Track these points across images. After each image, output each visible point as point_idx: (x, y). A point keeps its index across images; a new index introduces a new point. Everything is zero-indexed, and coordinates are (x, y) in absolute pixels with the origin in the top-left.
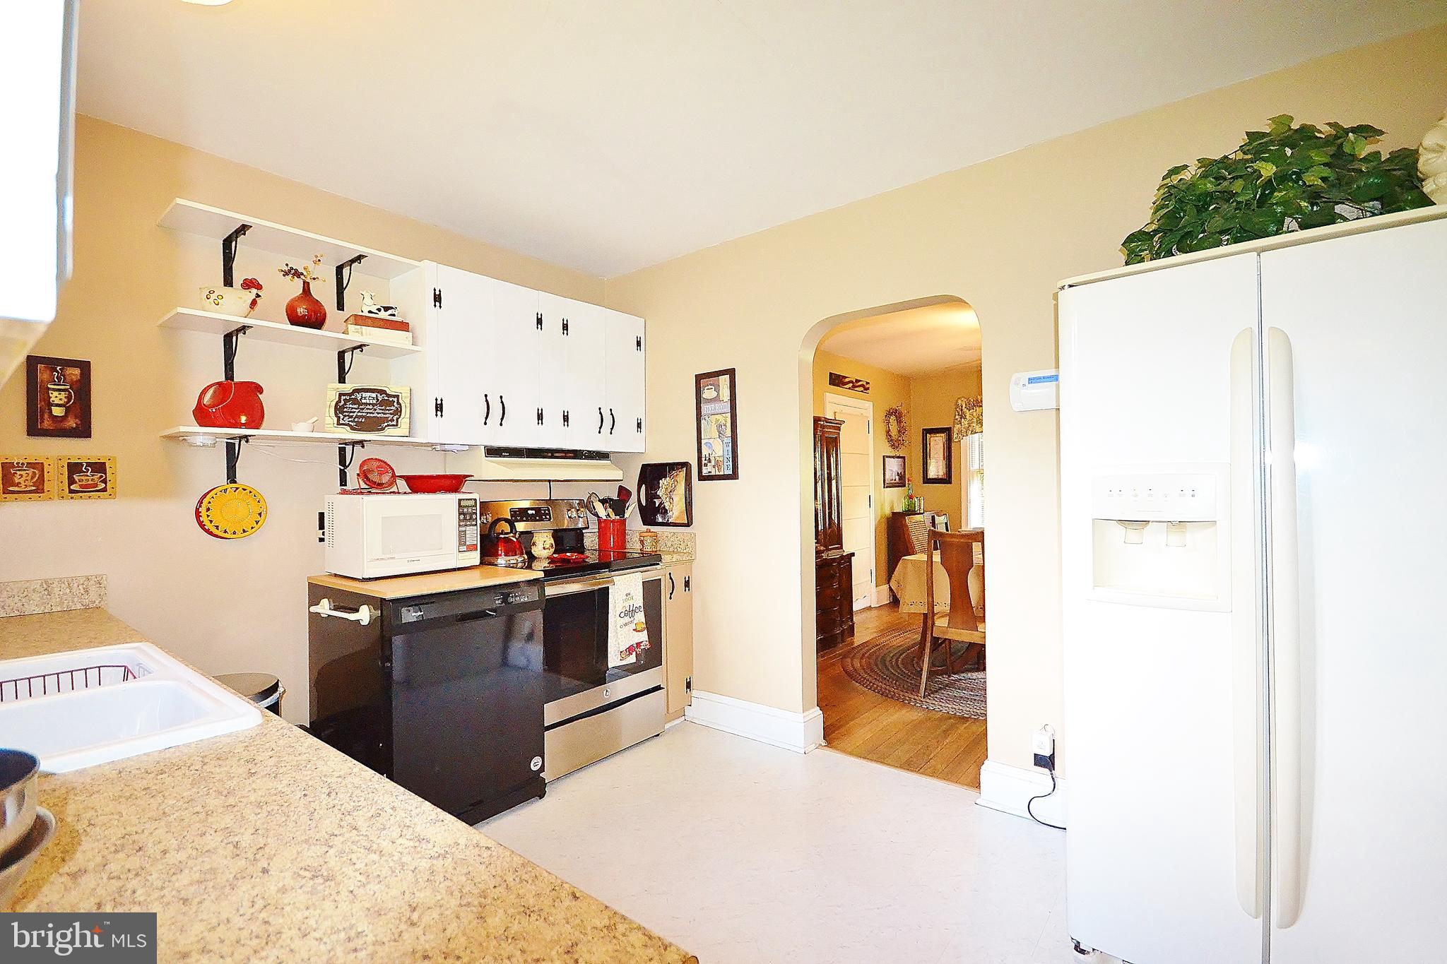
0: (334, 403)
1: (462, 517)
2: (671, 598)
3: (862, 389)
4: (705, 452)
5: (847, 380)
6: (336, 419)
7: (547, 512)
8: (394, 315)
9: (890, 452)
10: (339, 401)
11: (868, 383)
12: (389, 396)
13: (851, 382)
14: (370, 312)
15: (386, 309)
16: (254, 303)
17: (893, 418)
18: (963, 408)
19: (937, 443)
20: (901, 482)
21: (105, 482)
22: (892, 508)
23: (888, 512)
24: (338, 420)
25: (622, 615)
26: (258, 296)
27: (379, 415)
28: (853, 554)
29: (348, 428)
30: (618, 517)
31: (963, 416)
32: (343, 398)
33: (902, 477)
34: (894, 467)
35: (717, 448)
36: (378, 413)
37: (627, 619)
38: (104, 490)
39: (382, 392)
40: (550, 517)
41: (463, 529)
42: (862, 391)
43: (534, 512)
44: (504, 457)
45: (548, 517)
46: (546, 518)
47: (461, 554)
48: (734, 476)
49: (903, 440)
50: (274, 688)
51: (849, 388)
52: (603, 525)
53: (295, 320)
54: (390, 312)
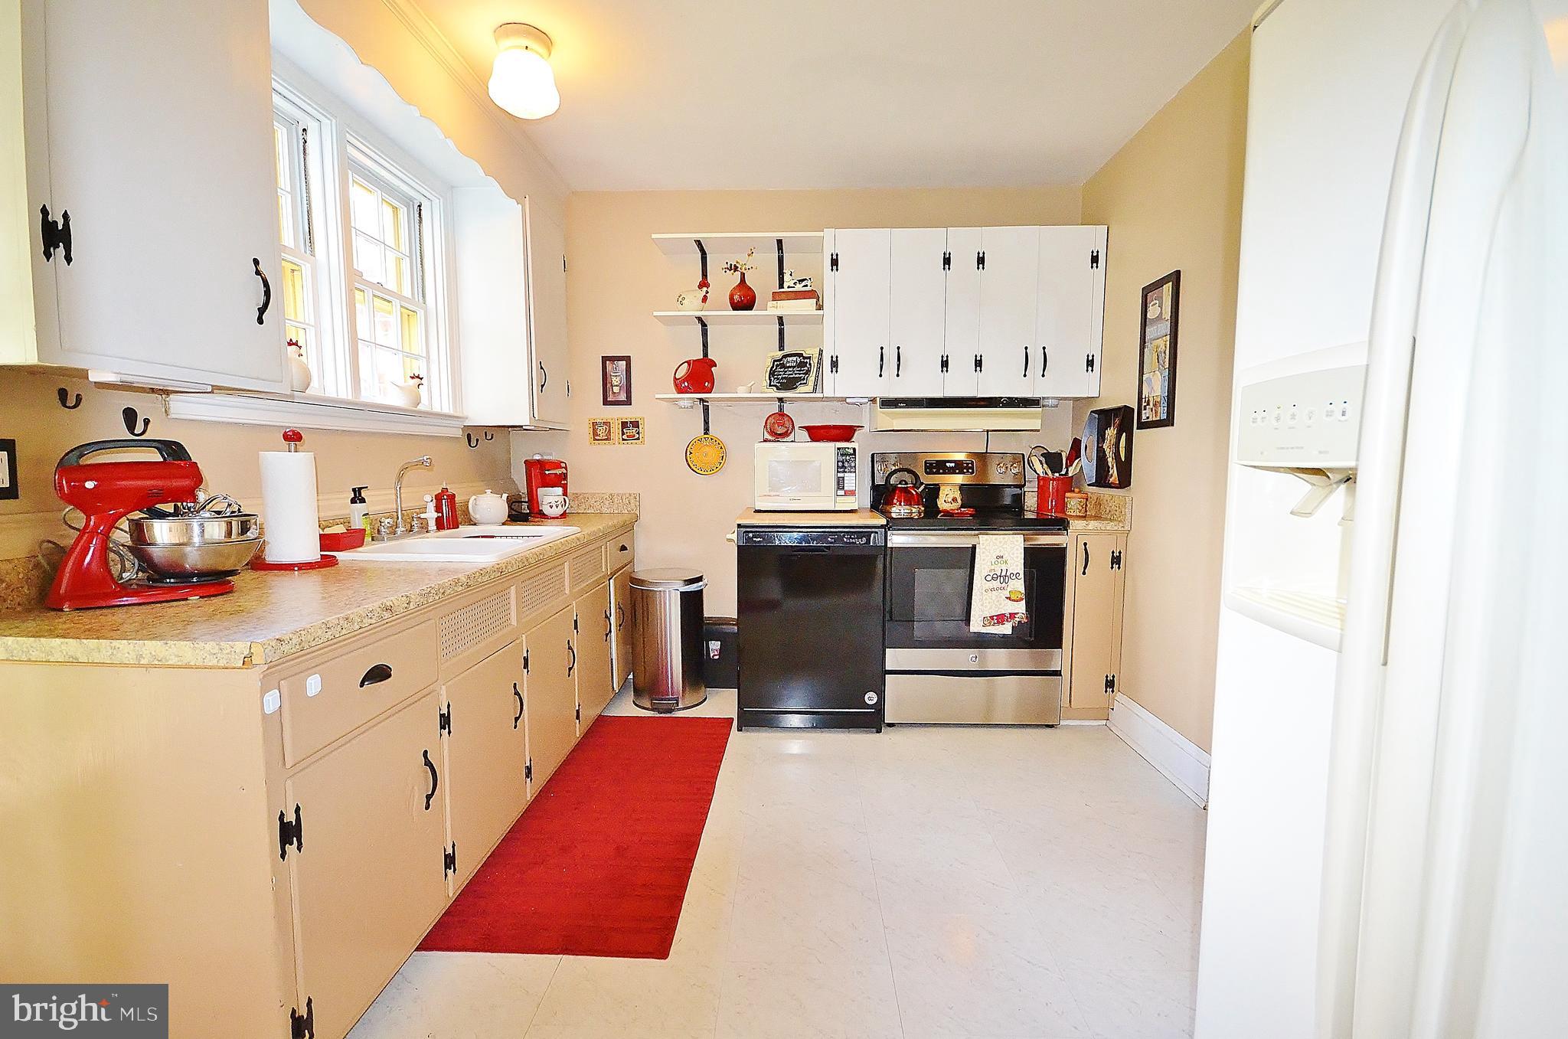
0: (769, 369)
1: (840, 464)
2: (1084, 573)
4: (1145, 393)
6: (768, 381)
7: (970, 465)
8: (806, 286)
10: (773, 367)
12: (805, 358)
14: (789, 287)
15: (801, 281)
16: (705, 299)
21: (638, 433)
24: (770, 383)
25: (989, 578)
26: (707, 293)
27: (797, 376)
29: (775, 388)
30: (1057, 475)
32: (776, 363)
35: (1156, 388)
36: (796, 374)
37: (996, 584)
38: (638, 439)
39: (800, 355)
40: (973, 469)
41: (840, 475)
43: (953, 465)
44: (901, 407)
45: (970, 471)
46: (968, 472)
47: (838, 498)
48: (1169, 421)
50: (699, 579)
52: (1042, 483)
53: (736, 306)
54: (804, 283)
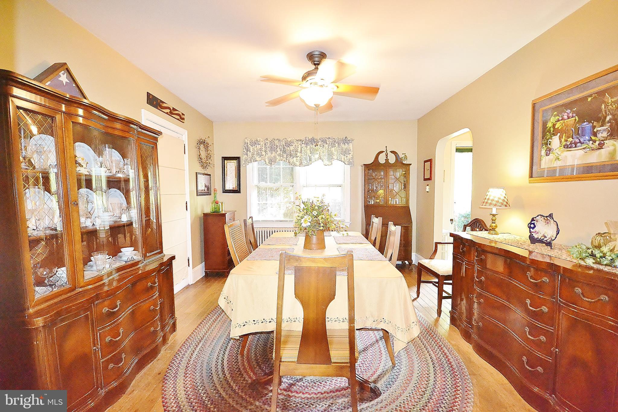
3: (178, 117)
5: (164, 105)
9: (200, 170)
11: (183, 114)
13: (169, 108)
17: (202, 145)
18: (249, 144)
19: (231, 166)
20: (208, 192)
22: (203, 210)
23: (200, 213)
28: (173, 258)
31: (248, 150)
33: (208, 188)
34: (203, 181)
42: (178, 119)
49: (210, 163)
51: (167, 113)
